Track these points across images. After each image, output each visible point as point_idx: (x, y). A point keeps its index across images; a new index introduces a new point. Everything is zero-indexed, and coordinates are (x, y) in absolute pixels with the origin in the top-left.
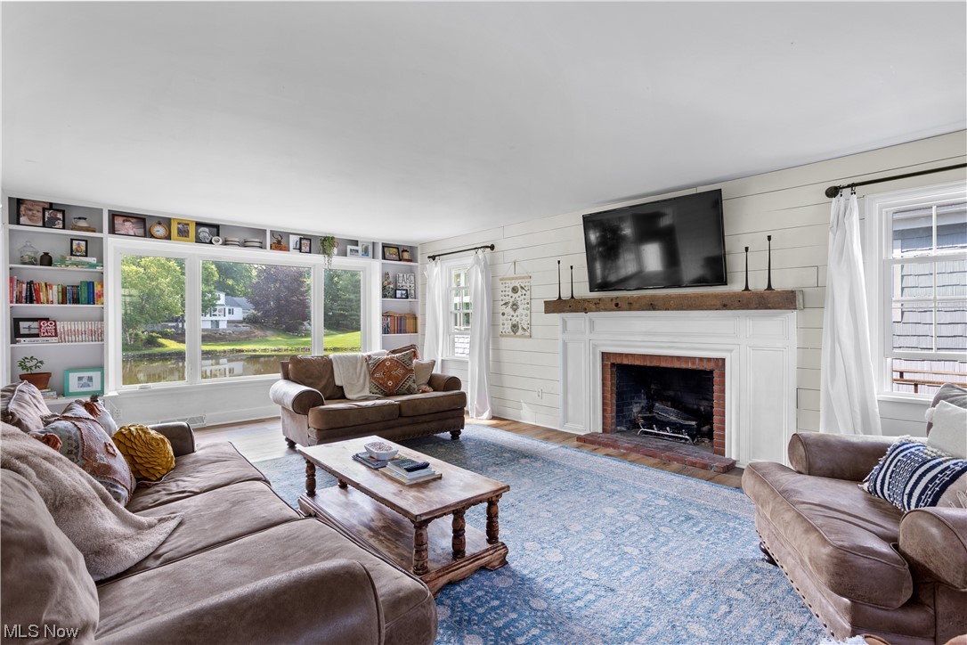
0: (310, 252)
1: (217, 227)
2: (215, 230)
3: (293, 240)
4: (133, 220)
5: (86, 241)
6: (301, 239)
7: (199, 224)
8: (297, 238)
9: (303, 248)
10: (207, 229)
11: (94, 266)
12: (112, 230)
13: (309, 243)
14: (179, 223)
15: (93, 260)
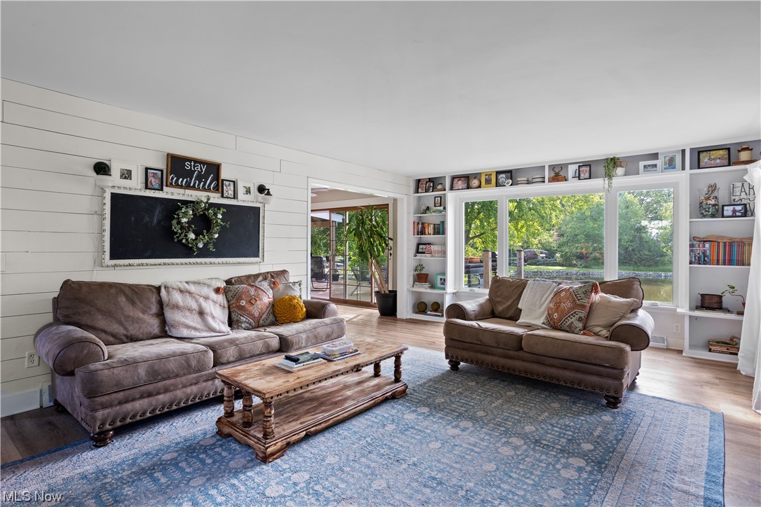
0: (590, 178)
1: (510, 172)
2: (510, 174)
3: (572, 170)
4: (463, 179)
5: (441, 197)
6: (579, 166)
7: (498, 173)
8: (576, 167)
9: (582, 175)
10: (503, 175)
11: (441, 212)
12: (452, 188)
13: (588, 169)
14: (486, 175)
15: (441, 208)
